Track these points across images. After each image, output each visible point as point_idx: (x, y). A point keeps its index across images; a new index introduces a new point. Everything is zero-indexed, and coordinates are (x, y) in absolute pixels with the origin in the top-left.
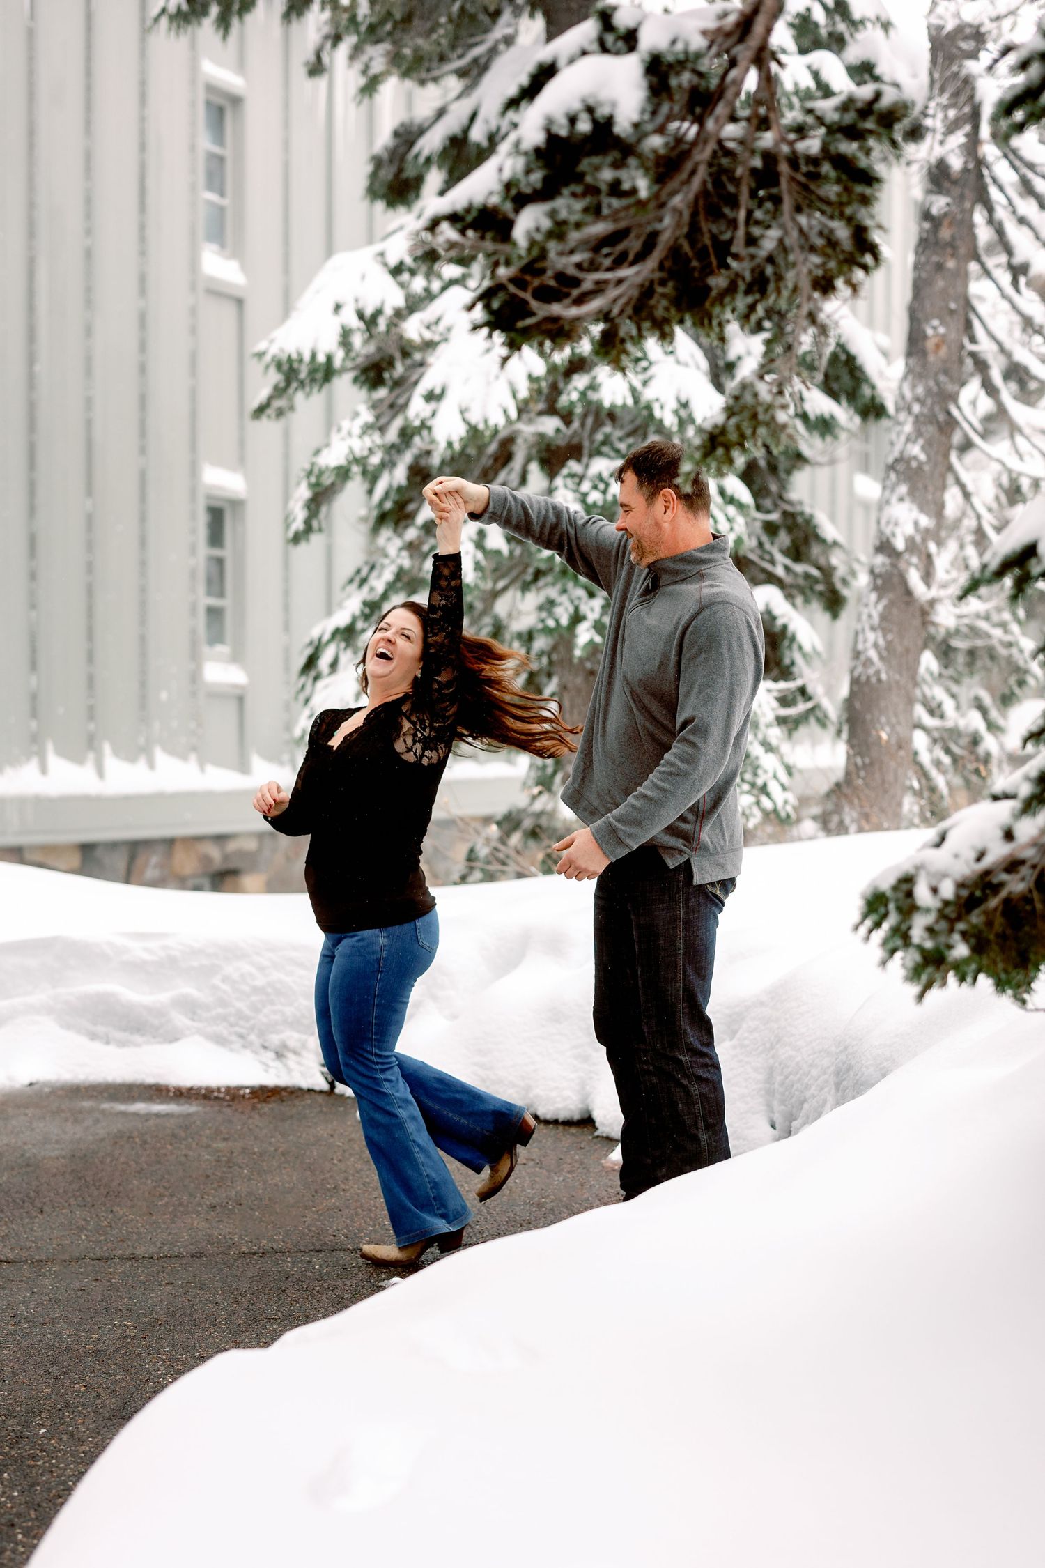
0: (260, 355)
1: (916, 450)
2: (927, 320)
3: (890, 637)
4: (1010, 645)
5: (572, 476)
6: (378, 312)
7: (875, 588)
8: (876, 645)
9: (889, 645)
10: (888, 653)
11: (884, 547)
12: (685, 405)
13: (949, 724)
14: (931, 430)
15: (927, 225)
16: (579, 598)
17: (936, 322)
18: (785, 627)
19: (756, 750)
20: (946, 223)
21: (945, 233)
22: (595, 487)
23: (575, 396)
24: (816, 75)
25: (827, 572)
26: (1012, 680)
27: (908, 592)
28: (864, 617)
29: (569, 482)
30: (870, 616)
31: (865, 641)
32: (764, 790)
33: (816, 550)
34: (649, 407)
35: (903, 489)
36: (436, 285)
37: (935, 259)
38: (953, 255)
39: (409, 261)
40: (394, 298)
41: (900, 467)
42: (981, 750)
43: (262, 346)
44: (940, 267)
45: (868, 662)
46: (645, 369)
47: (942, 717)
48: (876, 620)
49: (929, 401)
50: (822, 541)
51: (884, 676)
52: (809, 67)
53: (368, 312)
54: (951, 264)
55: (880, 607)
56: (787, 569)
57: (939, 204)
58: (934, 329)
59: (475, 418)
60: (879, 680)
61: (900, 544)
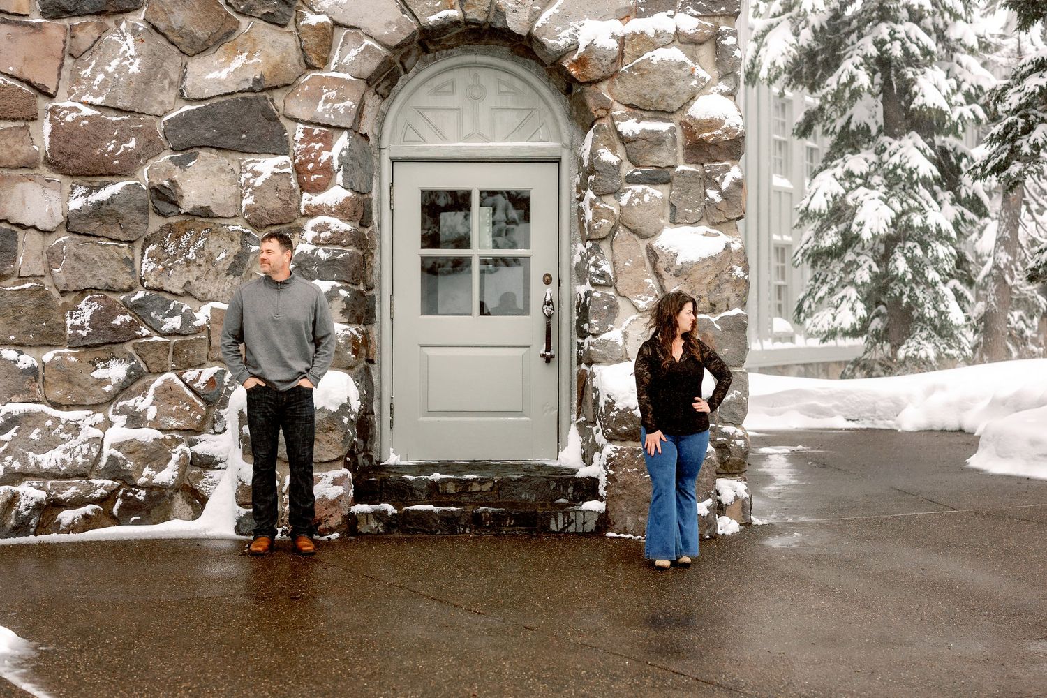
0: (797, 209)
1: (1007, 234)
2: (1010, 191)
3: (999, 297)
4: (1033, 297)
5: (900, 248)
6: (836, 195)
7: (993, 281)
8: (994, 300)
9: (998, 300)
10: (999, 303)
11: (996, 267)
12: (938, 225)
13: (1012, 326)
14: (1012, 228)
16: (902, 287)
17: (1013, 192)
18: (962, 294)
19: (960, 336)
22: (909, 252)
23: (903, 223)
24: (974, 112)
25: (969, 271)
26: (1035, 310)
27: (1005, 282)
28: (989, 291)
31: (990, 299)
32: (963, 349)
33: (965, 264)
34: (927, 226)
35: (1003, 247)
36: (854, 186)
39: (843, 177)
40: (842, 191)
41: (1002, 240)
42: (1024, 335)
43: (798, 206)
45: (992, 306)
46: (924, 214)
47: (1010, 323)
48: (994, 292)
49: (1012, 217)
50: (968, 262)
51: (997, 310)
52: (971, 110)
53: (834, 195)
55: (995, 288)
56: (955, 272)
58: (1013, 194)
59: (875, 231)
60: (996, 312)
61: (1002, 266)
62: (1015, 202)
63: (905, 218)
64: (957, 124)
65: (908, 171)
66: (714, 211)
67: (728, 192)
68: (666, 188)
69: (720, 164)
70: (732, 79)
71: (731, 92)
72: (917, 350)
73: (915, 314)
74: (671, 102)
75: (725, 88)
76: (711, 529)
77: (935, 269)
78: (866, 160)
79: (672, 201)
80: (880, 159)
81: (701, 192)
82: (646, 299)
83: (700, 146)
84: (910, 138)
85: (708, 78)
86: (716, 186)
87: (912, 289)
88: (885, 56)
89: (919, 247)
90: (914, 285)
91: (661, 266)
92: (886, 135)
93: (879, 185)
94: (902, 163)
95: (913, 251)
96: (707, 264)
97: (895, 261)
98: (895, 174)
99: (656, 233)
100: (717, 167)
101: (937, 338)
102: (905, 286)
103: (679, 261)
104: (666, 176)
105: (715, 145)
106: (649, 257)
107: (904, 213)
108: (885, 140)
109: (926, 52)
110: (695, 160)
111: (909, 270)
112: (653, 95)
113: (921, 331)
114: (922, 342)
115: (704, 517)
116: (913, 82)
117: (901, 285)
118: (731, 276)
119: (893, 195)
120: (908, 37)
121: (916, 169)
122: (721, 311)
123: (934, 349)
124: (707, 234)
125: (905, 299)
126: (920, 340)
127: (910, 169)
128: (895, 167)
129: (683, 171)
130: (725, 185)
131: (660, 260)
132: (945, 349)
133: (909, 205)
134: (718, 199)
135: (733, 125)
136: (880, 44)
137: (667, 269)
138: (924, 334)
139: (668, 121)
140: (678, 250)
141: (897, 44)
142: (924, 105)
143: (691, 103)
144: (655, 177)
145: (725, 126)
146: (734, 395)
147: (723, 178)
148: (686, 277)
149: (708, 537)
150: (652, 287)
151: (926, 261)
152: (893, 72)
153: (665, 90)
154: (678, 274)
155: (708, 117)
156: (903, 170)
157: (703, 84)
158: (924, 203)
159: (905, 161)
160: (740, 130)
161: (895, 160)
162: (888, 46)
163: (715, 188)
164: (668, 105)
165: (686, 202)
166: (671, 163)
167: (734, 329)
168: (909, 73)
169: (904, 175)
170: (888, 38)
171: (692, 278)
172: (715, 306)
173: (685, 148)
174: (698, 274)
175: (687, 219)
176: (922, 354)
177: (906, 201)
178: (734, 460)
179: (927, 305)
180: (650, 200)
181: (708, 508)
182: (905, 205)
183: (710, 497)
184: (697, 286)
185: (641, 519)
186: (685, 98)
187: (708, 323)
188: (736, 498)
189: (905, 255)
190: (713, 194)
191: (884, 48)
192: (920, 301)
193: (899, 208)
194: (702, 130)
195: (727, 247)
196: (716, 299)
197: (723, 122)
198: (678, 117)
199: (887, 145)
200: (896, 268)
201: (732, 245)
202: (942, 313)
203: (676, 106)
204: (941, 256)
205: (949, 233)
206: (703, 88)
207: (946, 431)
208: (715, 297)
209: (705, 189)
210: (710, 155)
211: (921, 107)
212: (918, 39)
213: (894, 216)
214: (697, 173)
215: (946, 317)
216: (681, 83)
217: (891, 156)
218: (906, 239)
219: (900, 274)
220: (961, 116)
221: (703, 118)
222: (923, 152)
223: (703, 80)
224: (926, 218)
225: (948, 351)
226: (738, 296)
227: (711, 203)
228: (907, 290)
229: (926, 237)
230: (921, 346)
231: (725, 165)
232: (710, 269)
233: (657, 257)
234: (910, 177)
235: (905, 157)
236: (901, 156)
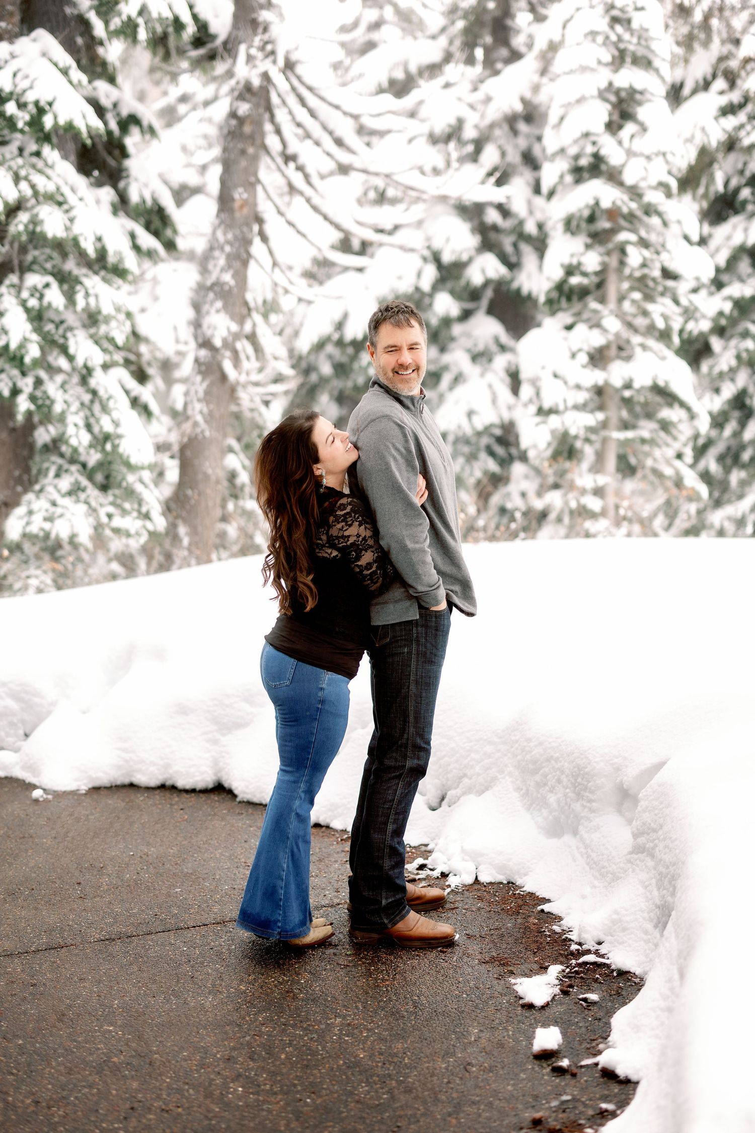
1: (227, 277)
2: (236, 187)
3: (212, 406)
5: (13, 286)
7: (200, 372)
8: (201, 412)
9: (211, 413)
10: (210, 418)
11: (206, 344)
12: (99, 239)
14: (237, 264)
15: (234, 122)
16: (16, 376)
17: (241, 190)
18: (136, 398)
19: (140, 488)
20: (248, 121)
21: (247, 129)
22: (32, 295)
23: (21, 228)
27: (224, 377)
28: (192, 392)
29: (12, 291)
30: (196, 392)
31: (193, 409)
32: (147, 516)
34: (76, 240)
35: (219, 304)
37: (240, 146)
38: (253, 144)
41: (217, 289)
44: (243, 152)
45: (196, 424)
46: (67, 211)
48: (201, 394)
49: (237, 245)
51: (207, 434)
54: (251, 150)
55: (205, 385)
57: (244, 108)
58: (239, 194)
60: (204, 437)
61: (218, 343)
62: (245, 211)
63: (23, 217)
64: (136, 26)
65: (31, 108)
72: (50, 519)
73: (42, 436)
77: (91, 336)
84: (35, 40)
87: (38, 382)
89: (55, 285)
90: (43, 374)
94: (19, 90)
95: (41, 297)
97: (3, 314)
98: (2, 116)
101: (93, 492)
102: (24, 374)
107: (24, 204)
111: (35, 337)
113: (57, 475)
114: (60, 501)
117: (15, 372)
121: (50, 104)
123: (88, 515)
125: (23, 404)
126: (56, 496)
127: (37, 103)
132: (110, 516)
133: (33, 187)
138: (65, 483)
151: (71, 319)
156: (22, 106)
158: (66, 191)
159: (23, 85)
161: (3, 82)
169: (23, 118)
176: (61, 530)
177: (26, 178)
179: (71, 419)
182: (24, 185)
189: (23, 303)
192: (58, 408)
202: (107, 437)
204: (107, 309)
205: (121, 260)
207: (173, 788)
215: (115, 447)
218: (24, 269)
219: (13, 346)
220: (143, 10)
222: (65, 73)
224: (71, 220)
225: (118, 522)
228: (27, 384)
229: (70, 265)
230: (59, 511)
234: (35, 123)
235: (27, 77)
236: (15, 75)
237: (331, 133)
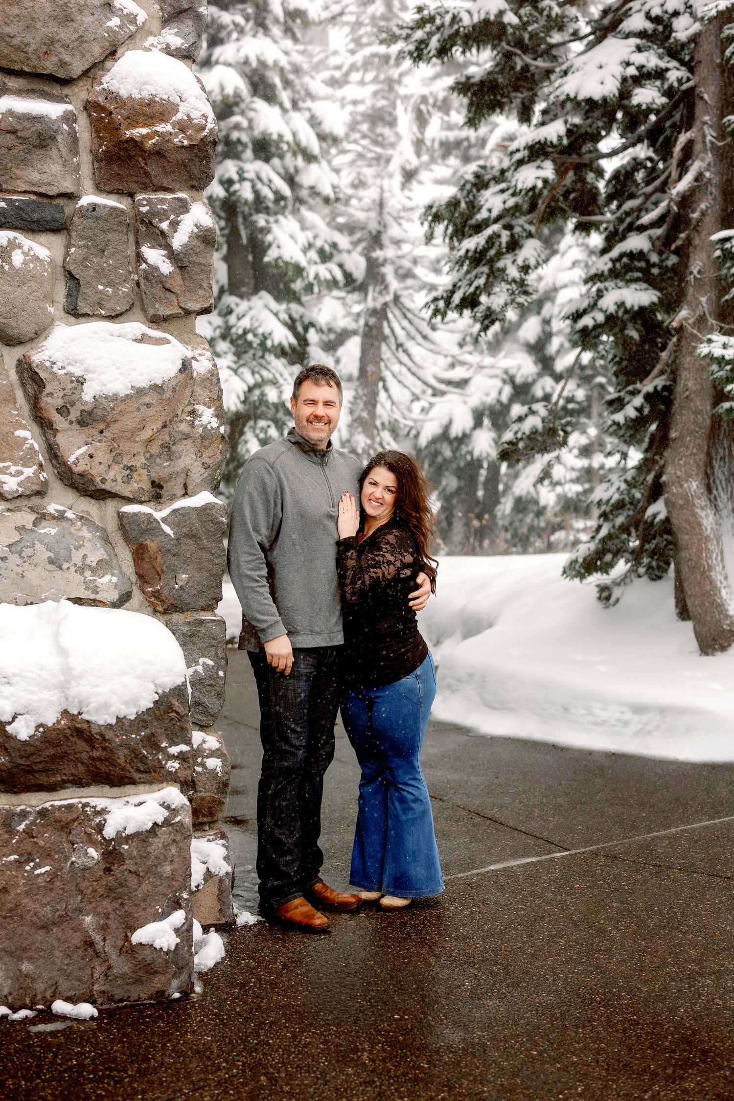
62: (374, 377)
63: (257, 392)
64: (313, 284)
65: (261, 337)
66: (158, 291)
67: (186, 254)
68: (57, 241)
69: (169, 196)
70: (190, 23)
71: (188, 50)
74: (67, 58)
75: (176, 41)
76: (184, 977)
78: (210, 323)
79: (71, 268)
80: (226, 322)
81: (131, 252)
82: (19, 473)
83: (130, 157)
84: (260, 298)
85: (142, 17)
86: (162, 240)
88: (234, 198)
89: (273, 426)
91: (51, 402)
92: (231, 294)
93: (226, 353)
94: (254, 327)
95: (266, 433)
96: (146, 400)
97: (246, 442)
98: (246, 340)
99: (39, 333)
100: (162, 201)
103: (88, 393)
104: (57, 216)
105: (159, 153)
106: (23, 385)
107: (257, 386)
108: (230, 300)
109: (279, 197)
110: (117, 185)
112: (28, 39)
115: (168, 953)
116: (267, 230)
118: (192, 424)
119: (243, 365)
120: (259, 178)
121: (270, 334)
122: (173, 498)
124: (143, 339)
127: (263, 334)
128: (245, 332)
129: (94, 207)
130: (179, 240)
131: (48, 389)
133: (262, 376)
134: (166, 268)
135: (196, 115)
136: (227, 183)
137: (63, 411)
139: (61, 100)
140: (87, 371)
141: (247, 185)
142: (280, 258)
143: (108, 64)
144: (36, 216)
145: (179, 116)
146: (200, 669)
147: (175, 225)
148: (102, 426)
149: (177, 995)
150: (32, 448)
152: (240, 220)
153: (53, 29)
154: (86, 420)
155: (145, 94)
156: (255, 335)
157: (133, 28)
158: (278, 376)
159: (256, 324)
160: (210, 125)
161: (245, 323)
162: (236, 187)
163: (160, 246)
164: (63, 64)
165: (100, 273)
166: (67, 186)
167: (201, 532)
168: (261, 220)
169: (256, 342)
170: (236, 177)
171: (115, 428)
172: (161, 487)
173: (96, 159)
174: (128, 422)
175: (100, 305)
177: (258, 372)
178: (203, 799)
180: (25, 263)
181: (177, 930)
182: (257, 376)
183: (180, 907)
184: (125, 446)
185: (26, 967)
186: (97, 51)
187: (149, 522)
188: (209, 875)
189: (257, 436)
190: (154, 256)
191: (232, 189)
193: (251, 380)
194: (133, 121)
195: (185, 367)
196: (164, 473)
197: (175, 108)
198: (81, 93)
199: (233, 306)
200: (248, 451)
201: (194, 364)
203: (77, 67)
206: (131, 37)
208: (163, 468)
209: (138, 245)
210: (147, 174)
211: (276, 260)
212: (270, 181)
213: (246, 389)
214: (122, 211)
216: (88, 19)
217: (239, 319)
218: (257, 418)
220: (317, 276)
221: (136, 95)
222: (276, 315)
223: (132, 19)
224: (281, 392)
226: (206, 467)
227: (152, 275)
229: (281, 415)
231: (180, 200)
232: (152, 411)
233: (40, 384)
234: (263, 344)
235: (257, 320)
236: (252, 319)
237: (420, 333)
